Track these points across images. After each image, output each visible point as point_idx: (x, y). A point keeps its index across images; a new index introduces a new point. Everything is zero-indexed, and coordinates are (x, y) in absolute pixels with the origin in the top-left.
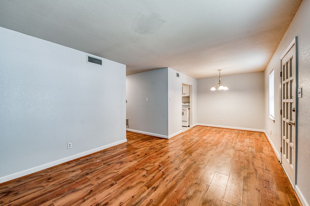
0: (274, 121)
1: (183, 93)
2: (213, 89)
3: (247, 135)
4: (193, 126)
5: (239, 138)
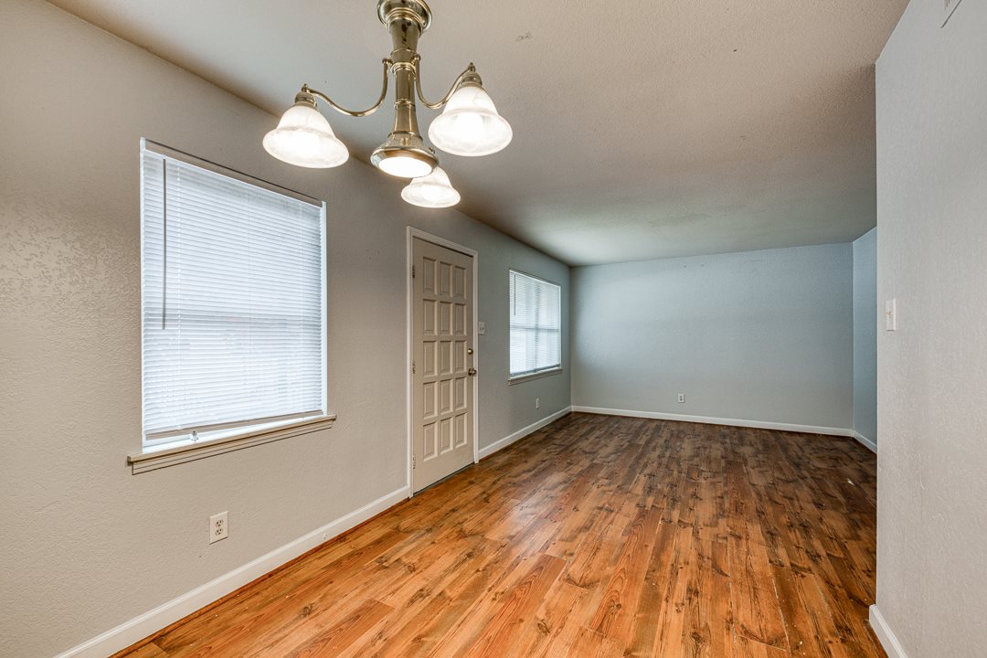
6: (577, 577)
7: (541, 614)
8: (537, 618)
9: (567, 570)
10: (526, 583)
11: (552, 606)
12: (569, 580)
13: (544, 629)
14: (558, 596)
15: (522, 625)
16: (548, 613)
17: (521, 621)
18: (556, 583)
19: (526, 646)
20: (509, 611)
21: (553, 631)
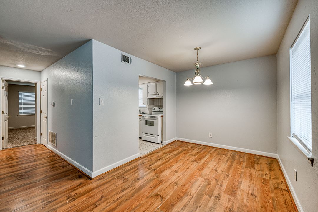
0: (312, 161)
1: (157, 94)
2: (188, 83)
3: (247, 167)
4: (168, 142)
5: (230, 176)
6: (159, 199)
7: (176, 187)
8: (177, 186)
9: (161, 203)
10: (179, 198)
11: (172, 189)
12: (162, 198)
13: (176, 184)
14: (169, 192)
15: (182, 185)
16: (174, 187)
17: (182, 186)
18: (167, 198)
19: (181, 180)
20: (186, 189)
21: (173, 183)
